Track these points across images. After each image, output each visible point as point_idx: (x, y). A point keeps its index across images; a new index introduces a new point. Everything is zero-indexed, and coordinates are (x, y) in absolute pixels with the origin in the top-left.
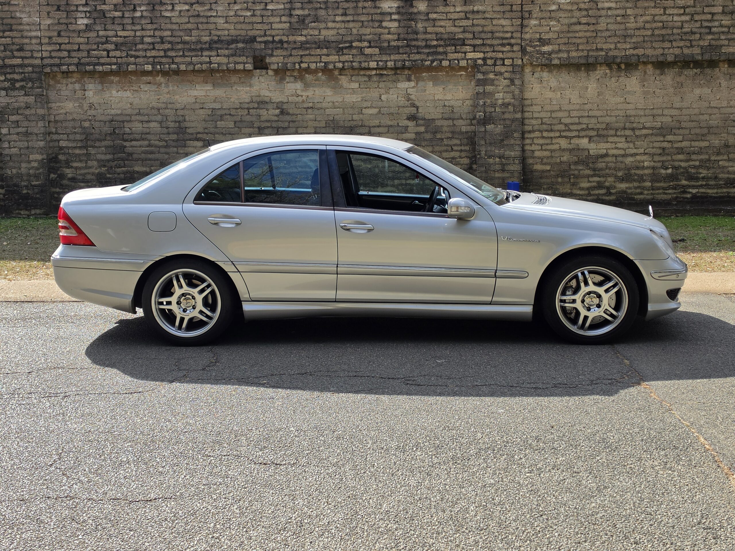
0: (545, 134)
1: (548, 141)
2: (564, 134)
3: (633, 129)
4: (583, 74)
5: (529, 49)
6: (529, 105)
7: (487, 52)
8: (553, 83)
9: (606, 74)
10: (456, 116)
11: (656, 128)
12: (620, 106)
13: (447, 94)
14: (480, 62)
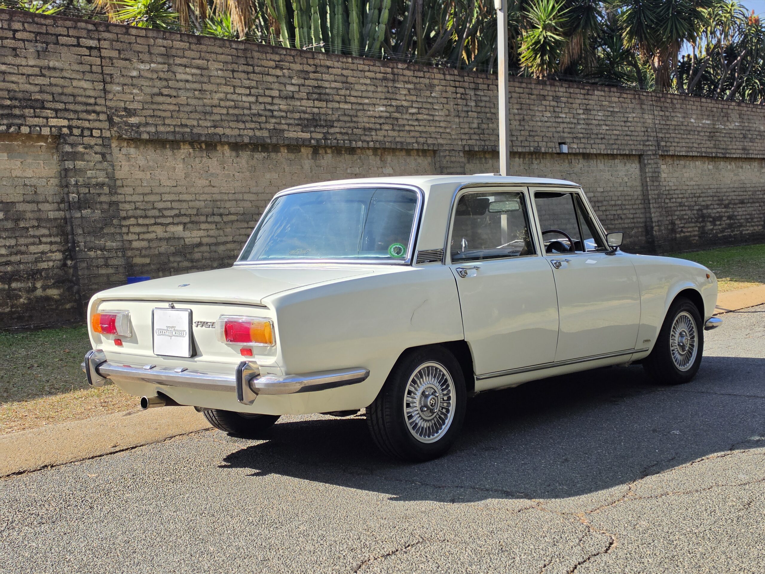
0: (141, 221)
1: (144, 229)
2: (159, 221)
3: (221, 215)
4: (169, 152)
5: (116, 119)
6: (120, 187)
7: (72, 119)
8: (142, 162)
9: (190, 154)
10: (41, 198)
11: (240, 214)
12: (207, 190)
13: (27, 170)
14: (65, 131)
